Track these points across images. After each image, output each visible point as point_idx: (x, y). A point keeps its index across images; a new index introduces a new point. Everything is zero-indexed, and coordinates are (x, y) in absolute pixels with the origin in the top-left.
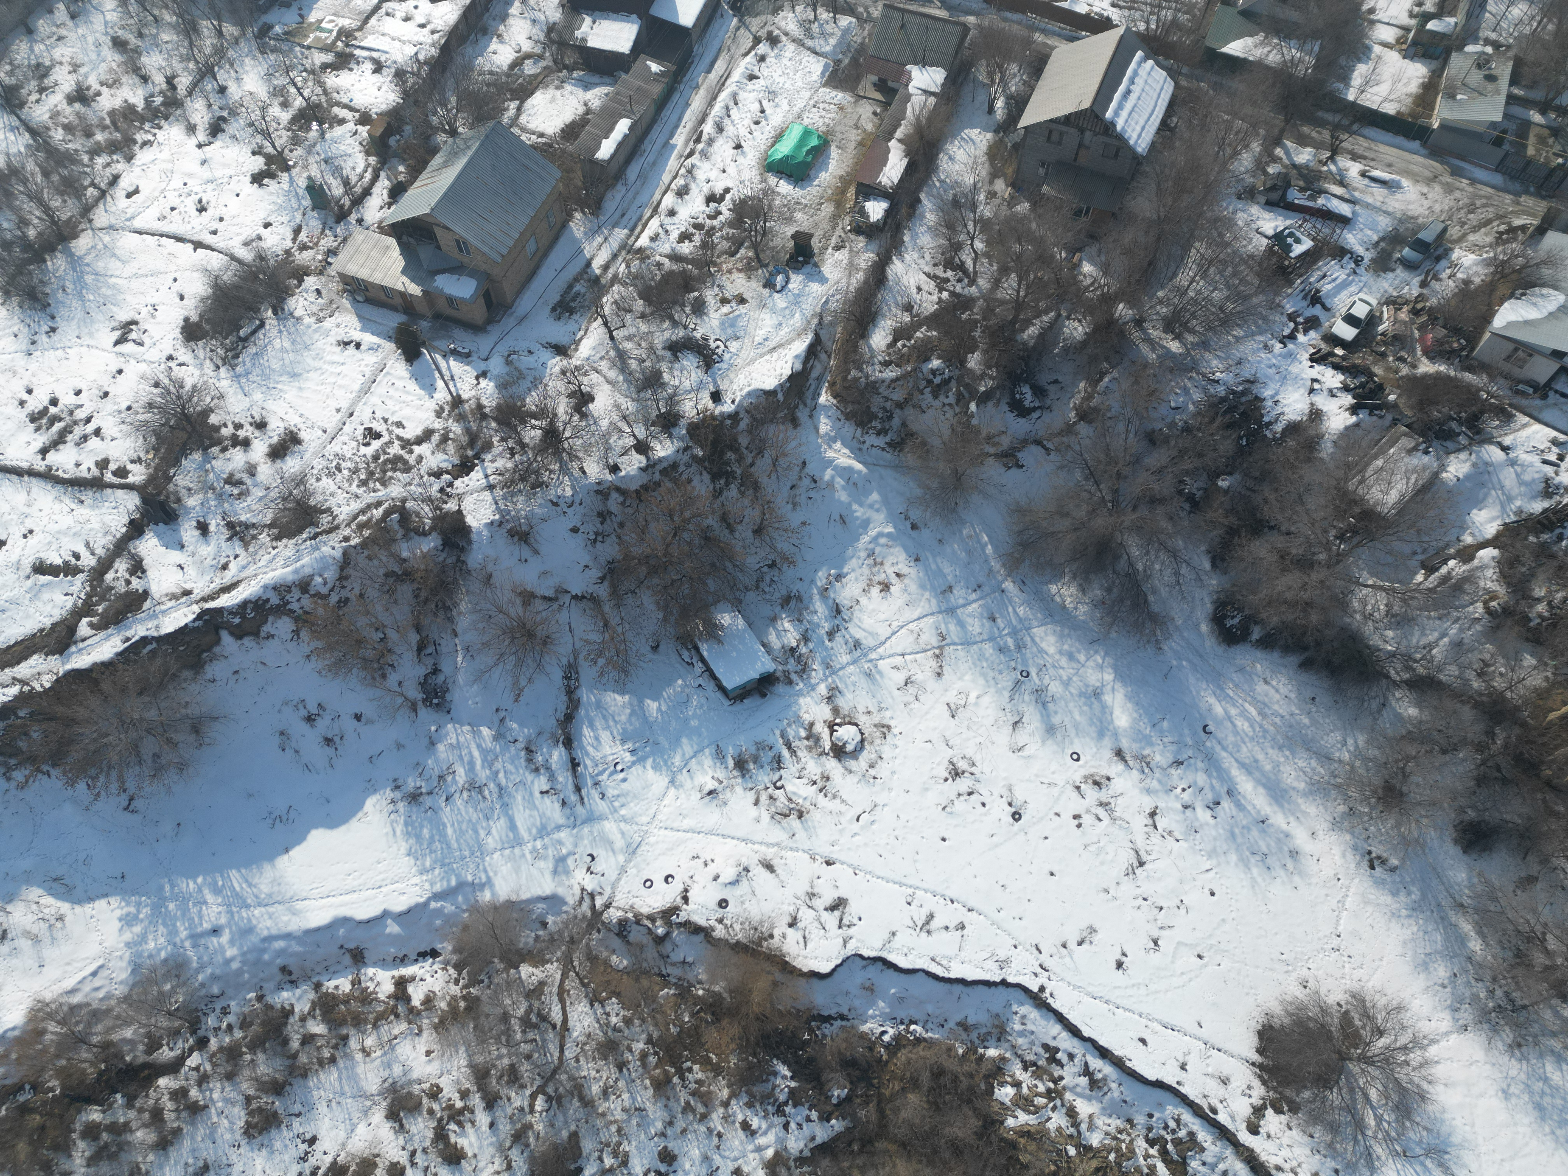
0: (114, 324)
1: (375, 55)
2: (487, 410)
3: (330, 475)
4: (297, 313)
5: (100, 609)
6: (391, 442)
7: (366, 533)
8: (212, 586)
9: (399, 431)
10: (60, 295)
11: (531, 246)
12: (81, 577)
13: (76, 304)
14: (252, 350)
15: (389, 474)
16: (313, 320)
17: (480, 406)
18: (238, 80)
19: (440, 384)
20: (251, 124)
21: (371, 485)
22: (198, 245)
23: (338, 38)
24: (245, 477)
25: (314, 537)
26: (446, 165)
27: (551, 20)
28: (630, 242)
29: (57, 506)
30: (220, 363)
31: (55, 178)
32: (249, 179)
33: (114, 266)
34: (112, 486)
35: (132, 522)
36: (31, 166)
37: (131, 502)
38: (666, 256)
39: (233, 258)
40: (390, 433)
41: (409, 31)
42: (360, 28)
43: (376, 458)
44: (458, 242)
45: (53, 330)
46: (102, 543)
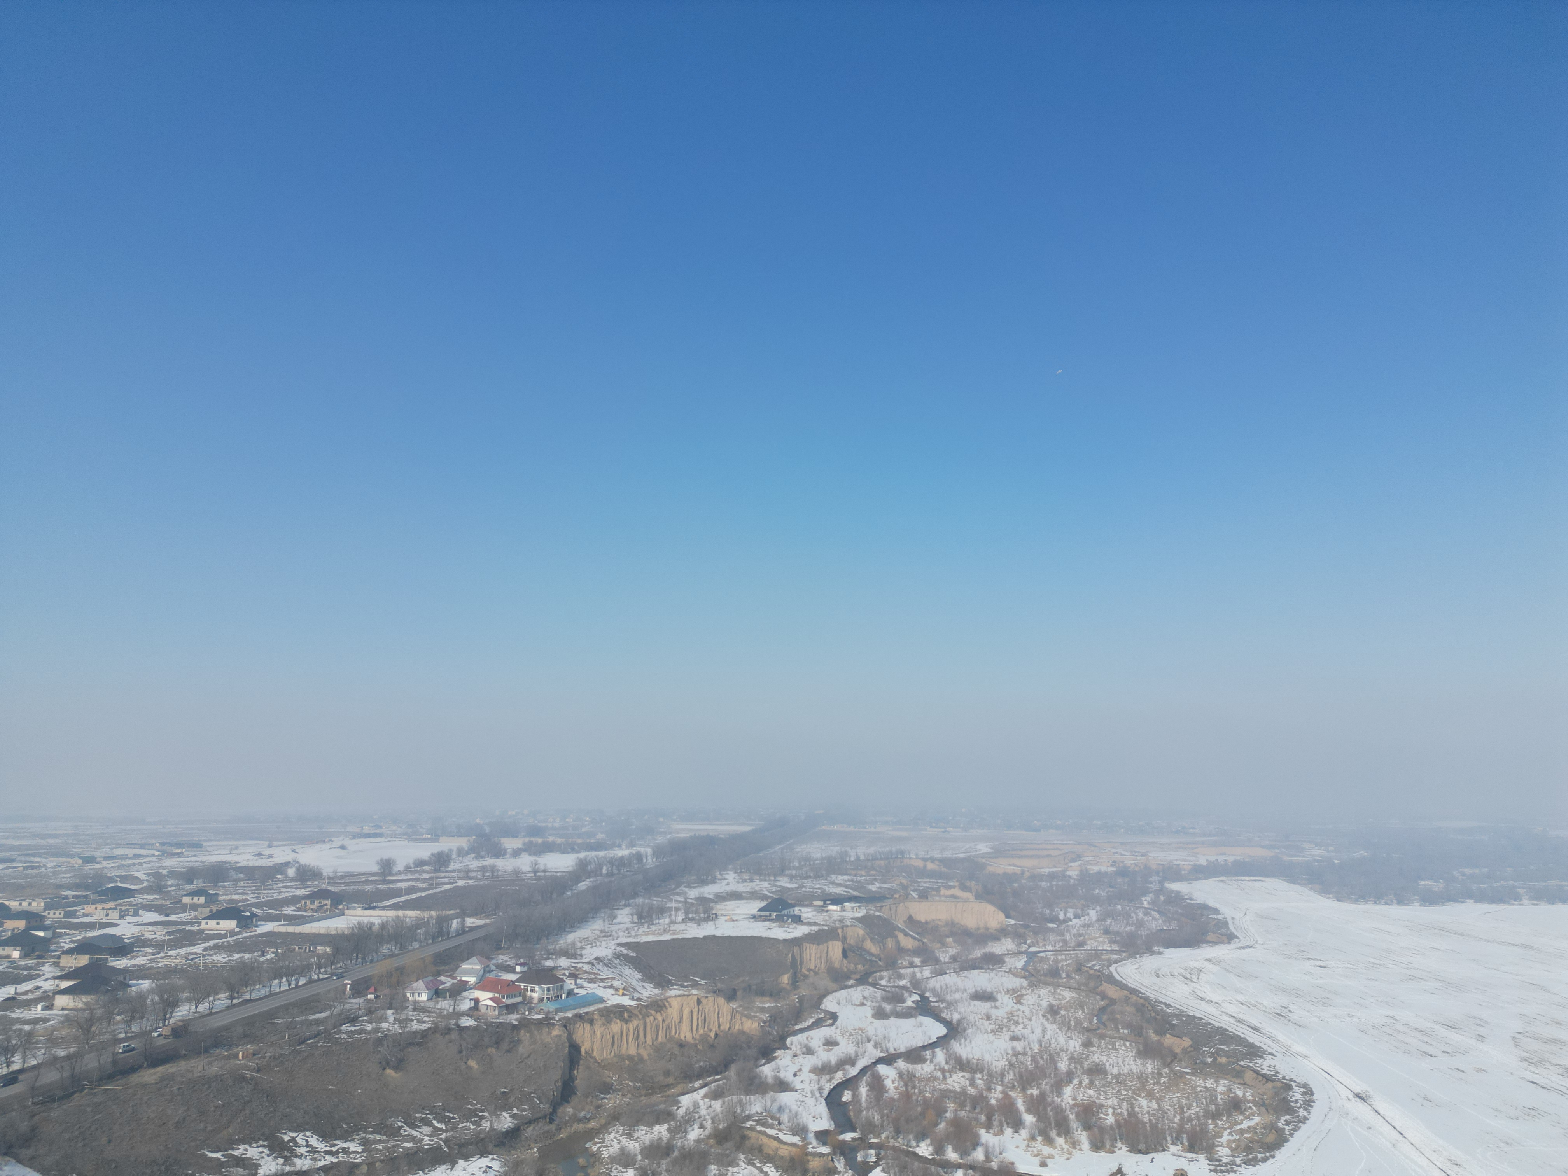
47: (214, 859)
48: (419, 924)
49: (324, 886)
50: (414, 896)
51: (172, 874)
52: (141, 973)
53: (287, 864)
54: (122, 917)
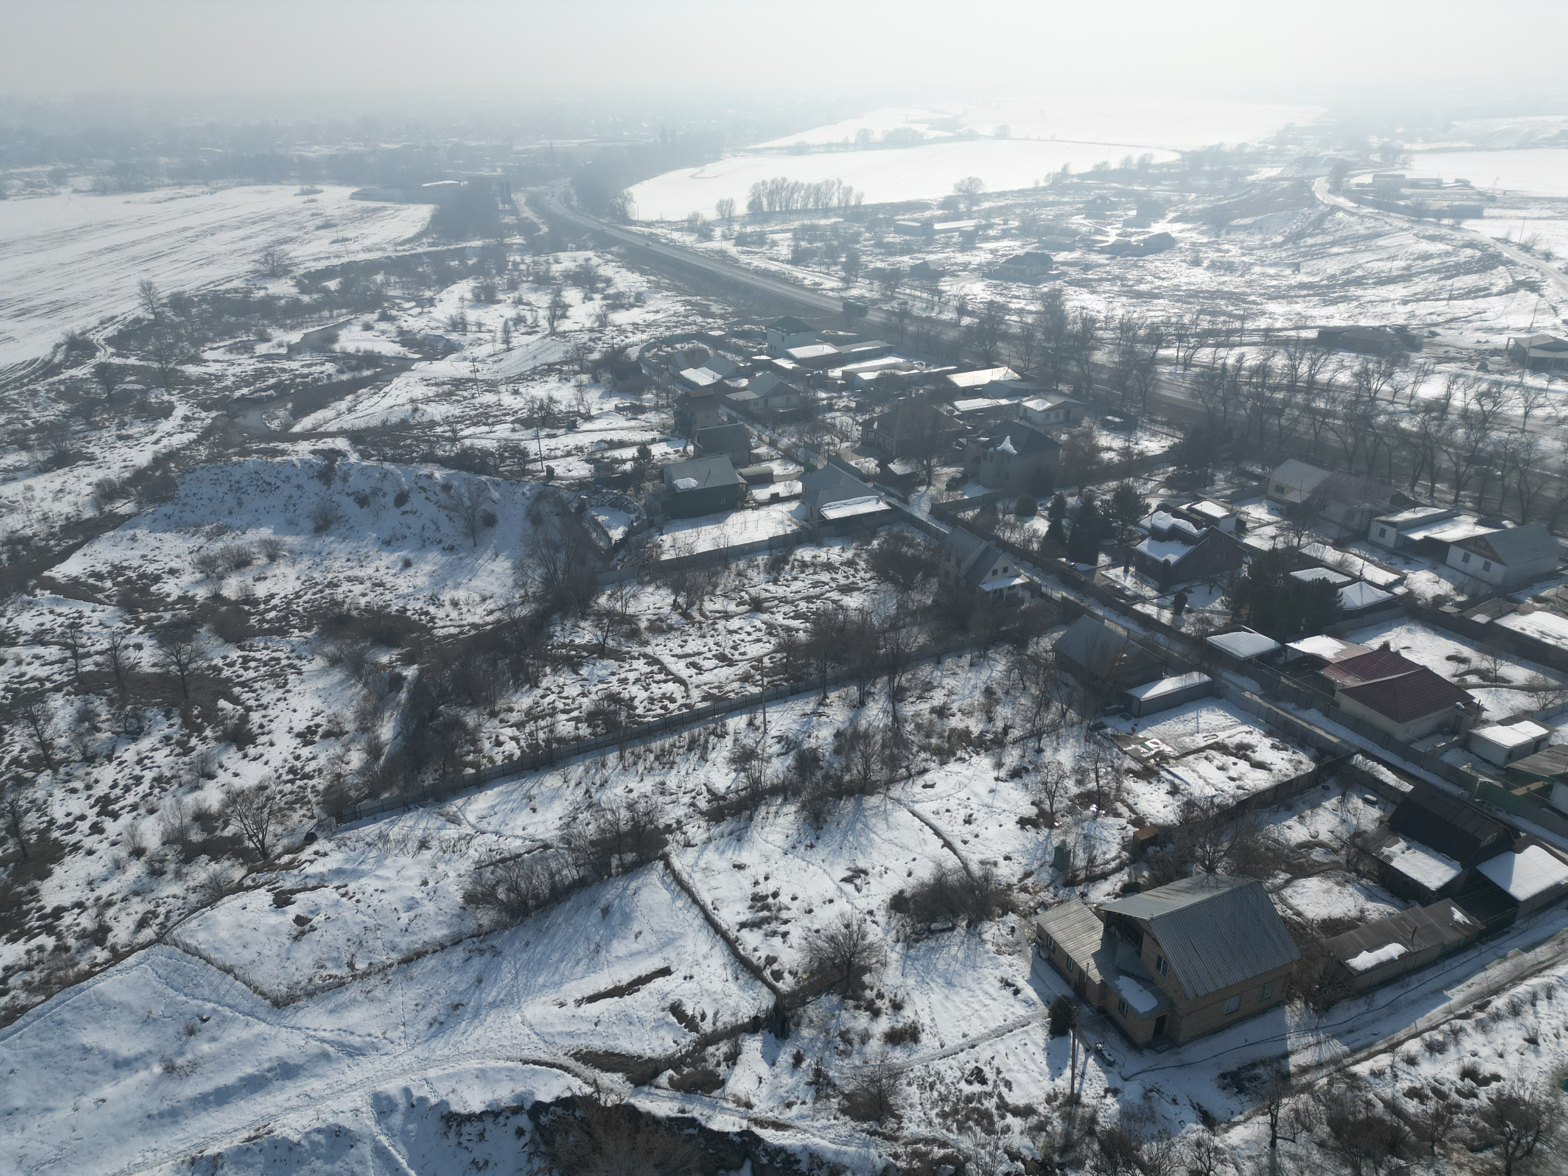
0: (852, 866)
1: (1177, 781)
2: (1098, 1128)
3: (922, 1087)
4: (985, 937)
5: (686, 1070)
6: (990, 1095)
7: (916, 1164)
8: (770, 1114)
9: (1004, 1090)
10: (833, 826)
11: (1232, 1004)
12: (694, 1035)
13: (838, 837)
14: (932, 943)
15: (971, 1123)
16: (994, 949)
17: (1093, 1120)
18: (1056, 750)
19: (1068, 1073)
20: (1045, 783)
21: (949, 1122)
22: (947, 844)
23: (1153, 757)
24: (856, 1040)
25: (872, 1133)
26: (1187, 890)
27: (1363, 828)
28: (1346, 1061)
29: (720, 971)
30: (902, 938)
31: (887, 752)
32: (1017, 819)
33: (881, 826)
34: (764, 981)
35: (756, 1018)
36: (878, 737)
37: (767, 1001)
38: (1382, 1100)
39: (966, 867)
40: (996, 1086)
41: (1219, 778)
42: (1176, 758)
43: (969, 1099)
44: (1160, 959)
45: (812, 846)
46: (726, 1019)
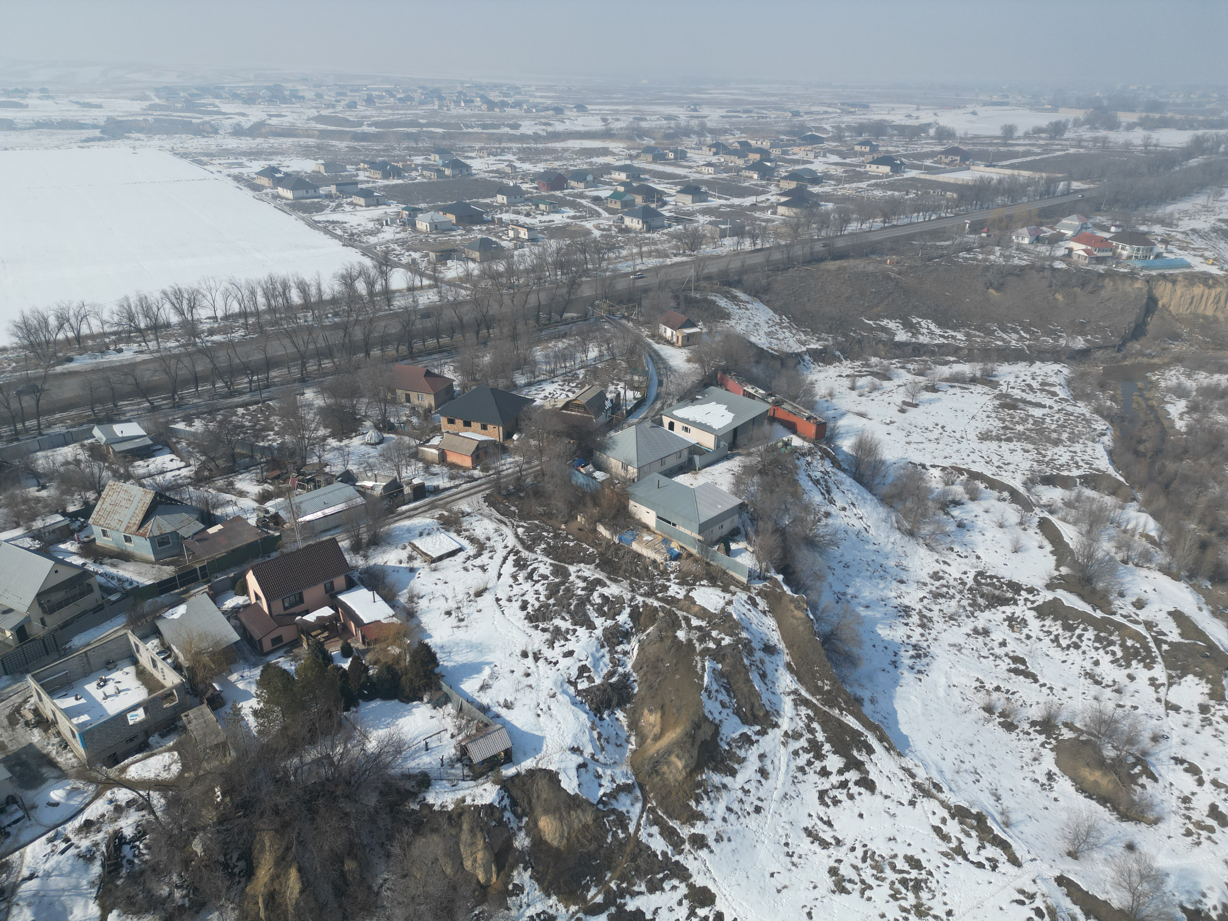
47: (877, 118)
48: (1030, 182)
49: (956, 145)
50: (1029, 159)
51: (849, 128)
52: (827, 197)
53: (929, 125)
54: (816, 157)
